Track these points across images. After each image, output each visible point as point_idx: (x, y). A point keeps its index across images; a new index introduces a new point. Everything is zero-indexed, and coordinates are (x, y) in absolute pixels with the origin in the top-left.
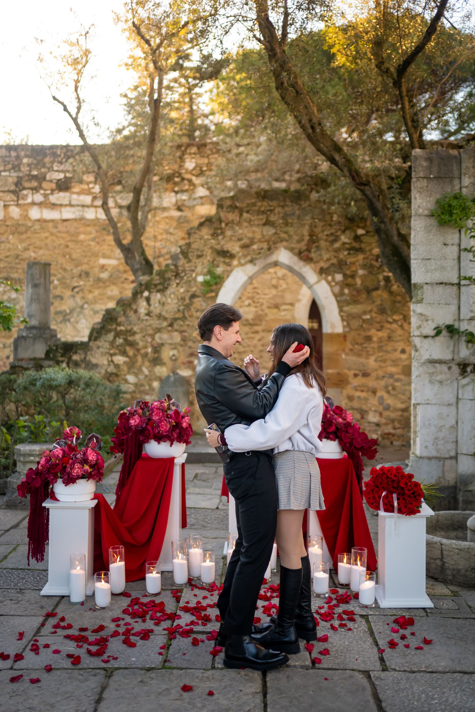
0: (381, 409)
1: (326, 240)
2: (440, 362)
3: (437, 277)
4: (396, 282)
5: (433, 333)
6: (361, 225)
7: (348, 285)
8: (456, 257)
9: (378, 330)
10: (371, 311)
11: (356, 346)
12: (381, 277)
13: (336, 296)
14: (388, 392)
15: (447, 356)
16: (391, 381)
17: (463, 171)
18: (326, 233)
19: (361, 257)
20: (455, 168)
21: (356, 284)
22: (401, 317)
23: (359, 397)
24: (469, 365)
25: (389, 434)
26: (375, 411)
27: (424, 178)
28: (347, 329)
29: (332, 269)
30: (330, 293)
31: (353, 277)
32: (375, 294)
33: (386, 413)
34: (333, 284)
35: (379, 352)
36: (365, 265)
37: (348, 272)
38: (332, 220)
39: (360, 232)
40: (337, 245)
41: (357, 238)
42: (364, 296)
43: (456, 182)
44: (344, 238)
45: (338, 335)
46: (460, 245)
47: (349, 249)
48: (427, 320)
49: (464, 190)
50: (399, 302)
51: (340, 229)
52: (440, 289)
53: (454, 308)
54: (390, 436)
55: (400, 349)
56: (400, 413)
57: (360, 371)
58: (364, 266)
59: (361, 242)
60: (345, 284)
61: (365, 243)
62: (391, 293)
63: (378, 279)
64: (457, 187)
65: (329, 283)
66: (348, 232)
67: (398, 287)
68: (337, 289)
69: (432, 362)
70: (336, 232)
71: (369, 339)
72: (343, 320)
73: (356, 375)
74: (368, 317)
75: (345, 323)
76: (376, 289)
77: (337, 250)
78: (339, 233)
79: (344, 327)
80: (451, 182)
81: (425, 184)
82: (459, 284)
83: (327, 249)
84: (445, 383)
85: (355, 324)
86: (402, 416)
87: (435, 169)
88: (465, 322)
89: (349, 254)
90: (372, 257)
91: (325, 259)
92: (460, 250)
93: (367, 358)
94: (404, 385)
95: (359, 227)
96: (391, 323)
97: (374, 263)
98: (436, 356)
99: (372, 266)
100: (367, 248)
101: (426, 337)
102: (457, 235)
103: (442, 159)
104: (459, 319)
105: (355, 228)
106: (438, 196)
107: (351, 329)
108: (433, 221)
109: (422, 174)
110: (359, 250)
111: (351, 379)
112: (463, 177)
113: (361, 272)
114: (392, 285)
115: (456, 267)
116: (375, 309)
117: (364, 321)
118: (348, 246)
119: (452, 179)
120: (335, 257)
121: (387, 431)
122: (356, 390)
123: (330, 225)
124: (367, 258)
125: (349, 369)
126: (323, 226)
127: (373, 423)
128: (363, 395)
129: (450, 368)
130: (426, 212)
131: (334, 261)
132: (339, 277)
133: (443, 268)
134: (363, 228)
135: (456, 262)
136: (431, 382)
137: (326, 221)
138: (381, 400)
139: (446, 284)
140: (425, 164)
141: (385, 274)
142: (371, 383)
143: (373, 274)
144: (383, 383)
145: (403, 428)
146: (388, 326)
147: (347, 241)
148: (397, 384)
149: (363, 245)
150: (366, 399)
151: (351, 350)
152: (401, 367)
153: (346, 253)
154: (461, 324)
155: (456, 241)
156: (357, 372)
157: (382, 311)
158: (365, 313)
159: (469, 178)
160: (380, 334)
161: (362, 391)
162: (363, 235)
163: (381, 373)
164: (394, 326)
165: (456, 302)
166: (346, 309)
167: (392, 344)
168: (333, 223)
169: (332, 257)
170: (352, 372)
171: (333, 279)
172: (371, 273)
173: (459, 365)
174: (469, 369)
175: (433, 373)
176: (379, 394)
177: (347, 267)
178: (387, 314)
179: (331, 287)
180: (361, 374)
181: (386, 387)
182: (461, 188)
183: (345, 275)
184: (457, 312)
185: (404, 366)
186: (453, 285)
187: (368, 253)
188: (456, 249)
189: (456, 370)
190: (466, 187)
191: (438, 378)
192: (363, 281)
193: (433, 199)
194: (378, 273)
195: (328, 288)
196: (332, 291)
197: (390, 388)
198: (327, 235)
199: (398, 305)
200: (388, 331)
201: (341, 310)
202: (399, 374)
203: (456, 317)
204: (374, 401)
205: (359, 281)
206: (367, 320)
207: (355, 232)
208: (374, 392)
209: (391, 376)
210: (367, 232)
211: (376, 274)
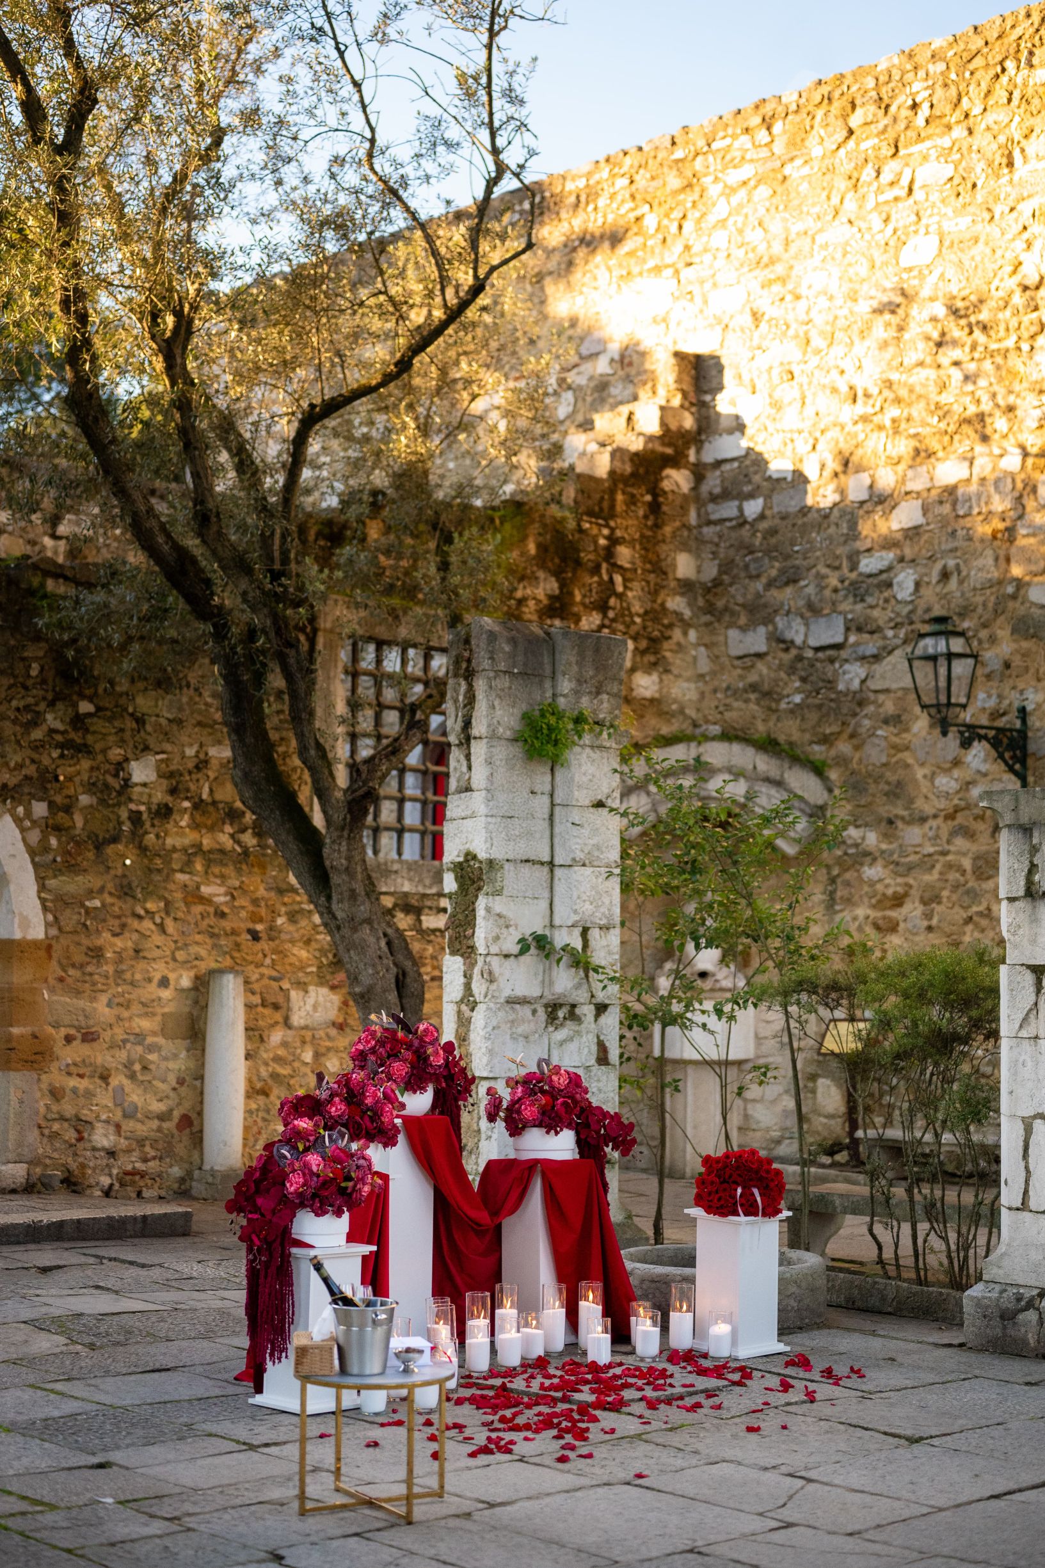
0: (118, 1116)
1: (15, 722)
2: (524, 1001)
3: (521, 849)
4: (153, 825)
5: (515, 949)
6: (87, 692)
7: (58, 829)
8: (546, 816)
9: (115, 935)
10: (102, 890)
11: (71, 972)
12: (124, 815)
13: (32, 852)
14: (132, 1076)
15: (535, 992)
16: (139, 1049)
17: (560, 668)
18: (14, 703)
19: (85, 764)
20: (546, 659)
21: (74, 827)
22: (162, 904)
23: (75, 1091)
24: (561, 1005)
25: (134, 1173)
26: (107, 1122)
27: (505, 672)
28: (54, 932)
29: (26, 790)
30: (21, 845)
31: (68, 809)
32: (110, 850)
33: (128, 1125)
34: (28, 823)
35: (118, 985)
36: (94, 784)
37: (58, 799)
38: (29, 676)
39: (85, 707)
40: (37, 734)
41: (78, 721)
42: (91, 855)
43: (548, 684)
44: (52, 720)
45: (35, 944)
46: (552, 795)
47: (61, 746)
48: (507, 927)
49: (561, 701)
50: (159, 871)
51: (44, 698)
52: (526, 870)
53: (544, 905)
54: (137, 1178)
55: (157, 977)
56: (155, 1124)
57: (78, 1029)
58: (91, 787)
59: (87, 731)
60: (52, 827)
61: (94, 732)
62: (143, 849)
63: (119, 817)
64: (549, 694)
65: (18, 821)
66: (60, 705)
67: (158, 836)
68: (35, 836)
69: (512, 1001)
70: (37, 704)
71: (97, 953)
72: (45, 909)
73: (69, 1039)
74: (97, 903)
75: (50, 917)
76: (115, 840)
77: (37, 747)
78: (42, 706)
79: (47, 925)
80: (541, 684)
81: (507, 684)
82: (551, 864)
83: (18, 742)
84: (532, 1038)
85: (70, 919)
86: (159, 1130)
87: (520, 658)
88: (564, 931)
89: (62, 756)
90: (107, 766)
91: (12, 764)
92: (553, 805)
93: (93, 999)
94: (166, 1059)
95: (82, 696)
96: (140, 917)
97: (110, 780)
98: (521, 991)
99: (107, 786)
100: (98, 747)
101: (507, 956)
102: (548, 778)
103: (530, 642)
104: (552, 926)
105: (75, 697)
106: (524, 707)
107: (60, 929)
108: (517, 750)
109: (502, 666)
110: (84, 749)
111: (60, 1048)
112: (560, 677)
113: (85, 799)
114: (147, 833)
115: (548, 833)
116: (110, 886)
117: (88, 911)
118: (59, 738)
119: (541, 678)
120: (33, 761)
121: (129, 1168)
122: (69, 1074)
123: (26, 688)
124: (98, 769)
125: (56, 1026)
126: (10, 688)
127: (103, 1149)
128: (83, 1084)
129: (534, 1012)
130: (508, 734)
131: (31, 770)
132: (40, 809)
133: (529, 834)
134: (90, 699)
135: (546, 824)
136: (514, 1038)
137: (15, 677)
138: (119, 1096)
139: (534, 862)
140: (507, 648)
141: (133, 806)
142: (102, 1057)
143: (109, 806)
144: (123, 1055)
145: (161, 1159)
146: (135, 924)
147: (59, 725)
148: (152, 1057)
149: (90, 739)
150: (89, 1094)
151: (61, 980)
152: (159, 1018)
153: (55, 754)
154: (557, 933)
155: (548, 788)
156: (72, 1032)
157: (125, 891)
158: (90, 894)
159: (570, 680)
160: (119, 943)
161: (81, 1076)
162: (89, 715)
163: (119, 1033)
164: (147, 925)
165: (547, 894)
166: (52, 883)
167: (142, 965)
168: (30, 683)
169: (28, 762)
170: (63, 1031)
171: (28, 813)
172: (102, 802)
173: (546, 1006)
174: (561, 1014)
175: (513, 1022)
176: (114, 1081)
177: (57, 786)
178: (134, 897)
179: (23, 830)
180: (79, 1036)
181: (128, 1065)
182: (554, 695)
183: (51, 805)
184: (548, 912)
185: (163, 1015)
186: (542, 864)
187: (100, 758)
188: (546, 800)
189: (542, 1014)
190: (565, 696)
191: (520, 1030)
192: (86, 822)
193: (517, 712)
194: (119, 804)
195: (17, 831)
196: (24, 840)
197: (137, 1067)
198: (18, 709)
199: (157, 878)
200: (135, 936)
201: (42, 887)
202: (154, 1034)
203: (547, 922)
204: (104, 1098)
205: (79, 820)
206: (96, 908)
207: (75, 706)
208: (105, 1078)
209: (140, 1038)
210: (99, 709)
211: (114, 806)
